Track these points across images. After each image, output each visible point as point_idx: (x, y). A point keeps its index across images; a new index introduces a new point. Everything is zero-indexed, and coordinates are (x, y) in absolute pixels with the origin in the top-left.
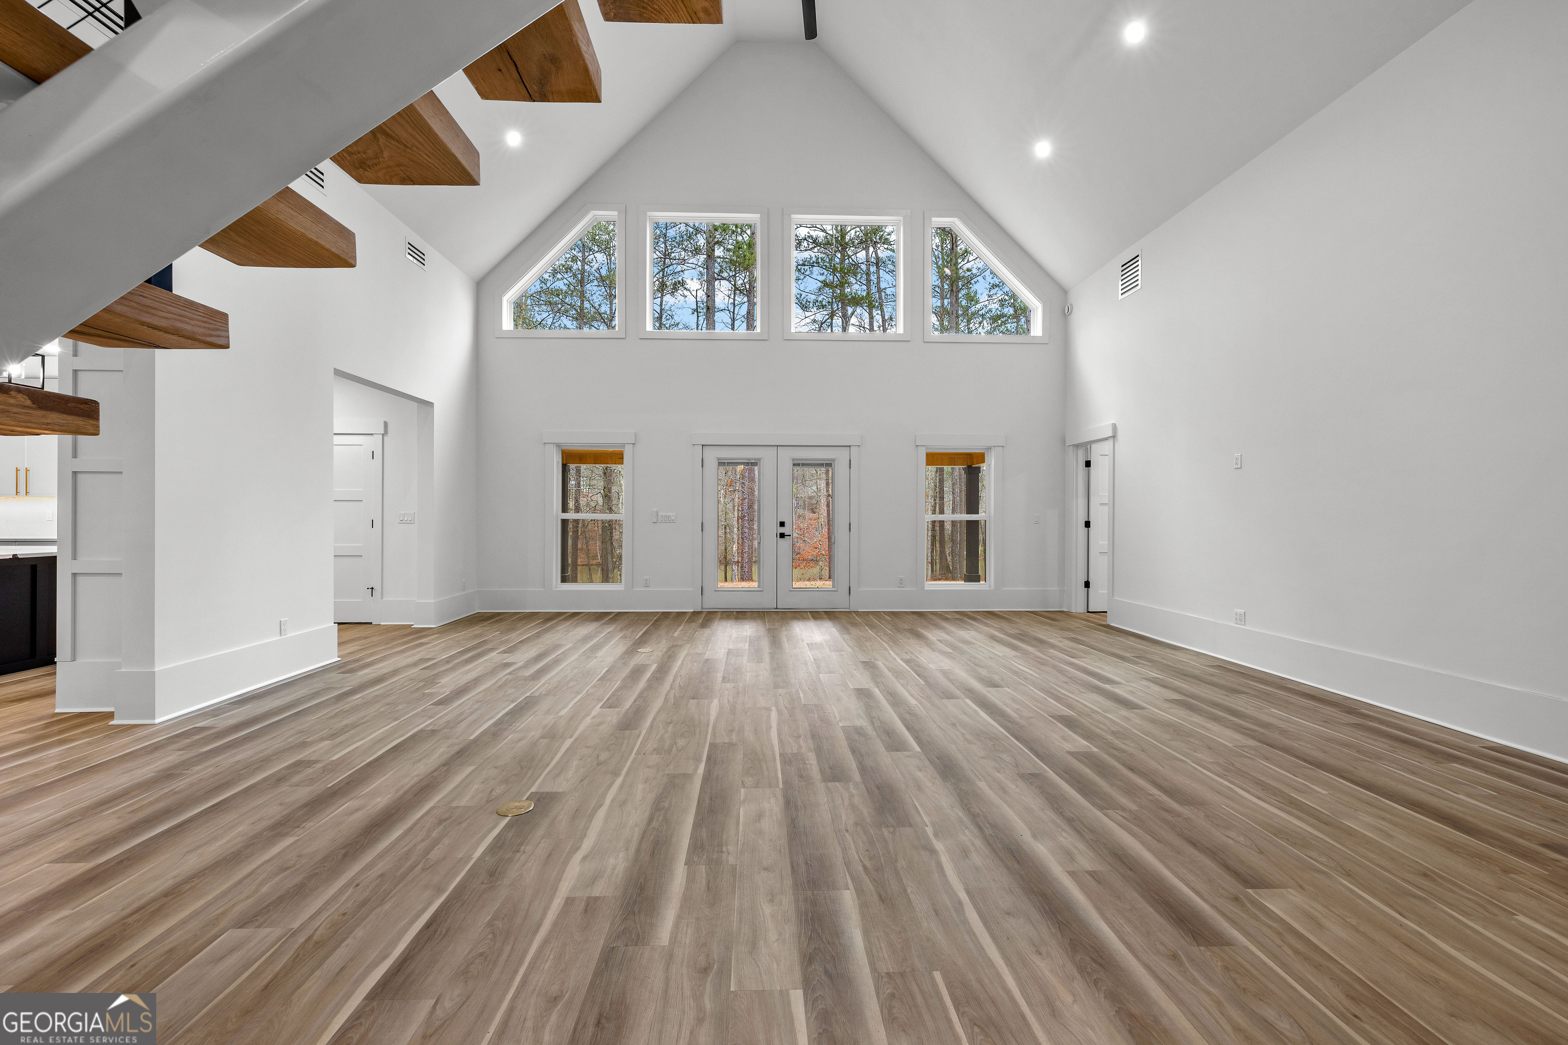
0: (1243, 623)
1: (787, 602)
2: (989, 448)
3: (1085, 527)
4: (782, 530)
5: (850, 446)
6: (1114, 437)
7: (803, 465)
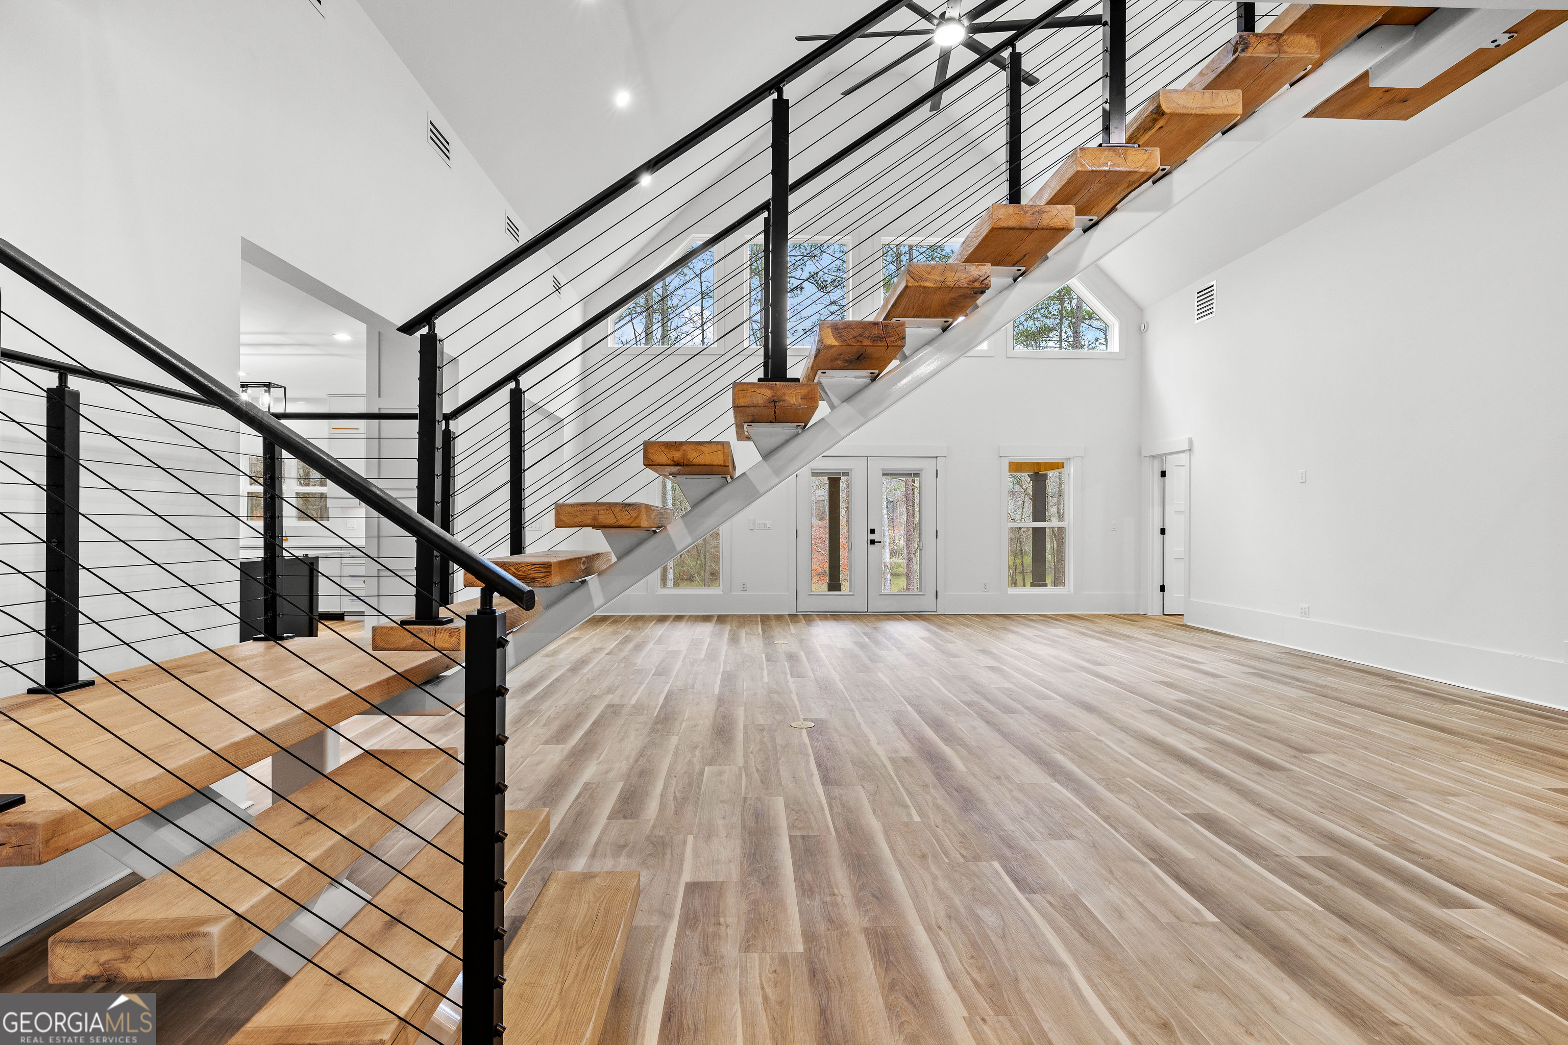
0: (1307, 616)
1: (877, 605)
2: (1068, 459)
3: (1161, 534)
4: (872, 537)
5: (936, 457)
6: (1190, 450)
7: (892, 474)
